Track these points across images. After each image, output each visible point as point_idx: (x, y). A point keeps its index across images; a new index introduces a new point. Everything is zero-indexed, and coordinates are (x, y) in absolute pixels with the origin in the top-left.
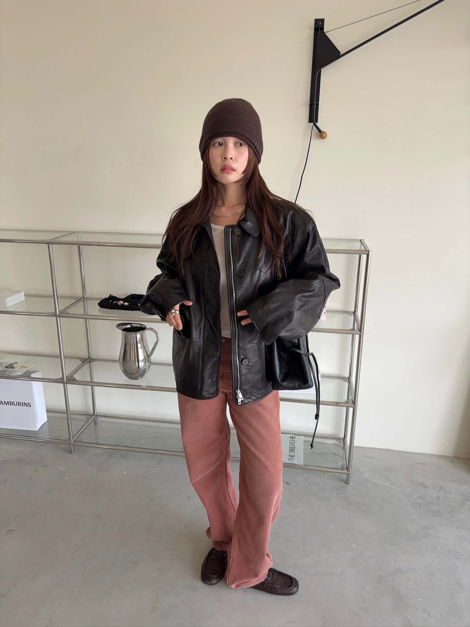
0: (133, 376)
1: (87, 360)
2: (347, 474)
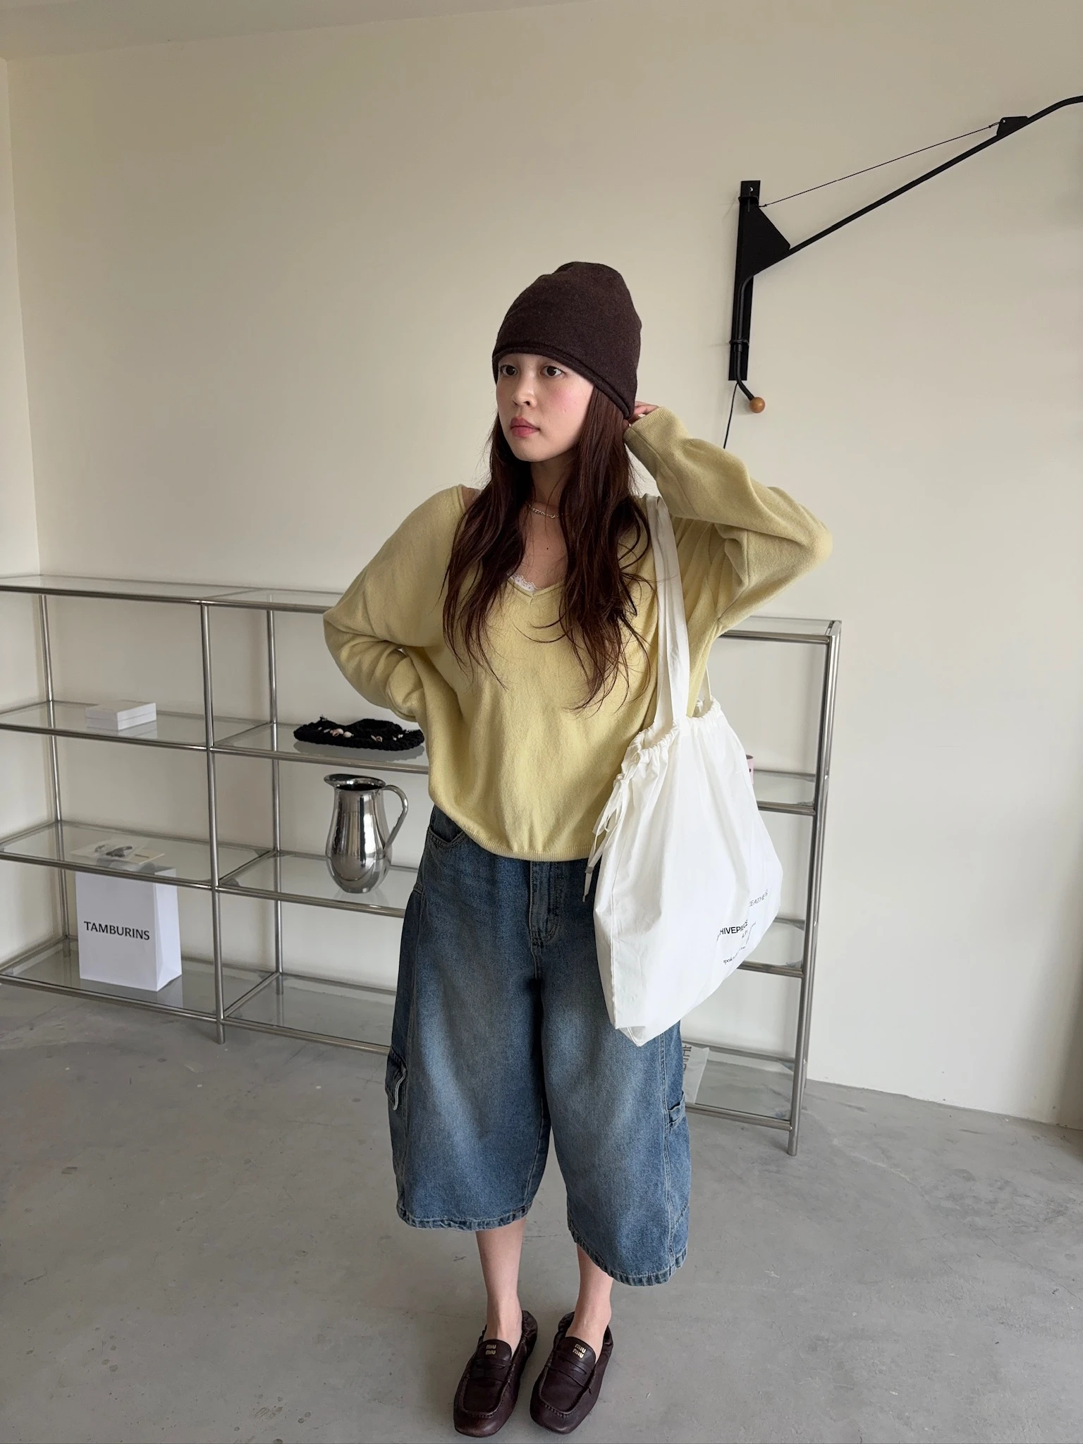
0: (354, 885)
1: (270, 852)
2: (790, 1131)
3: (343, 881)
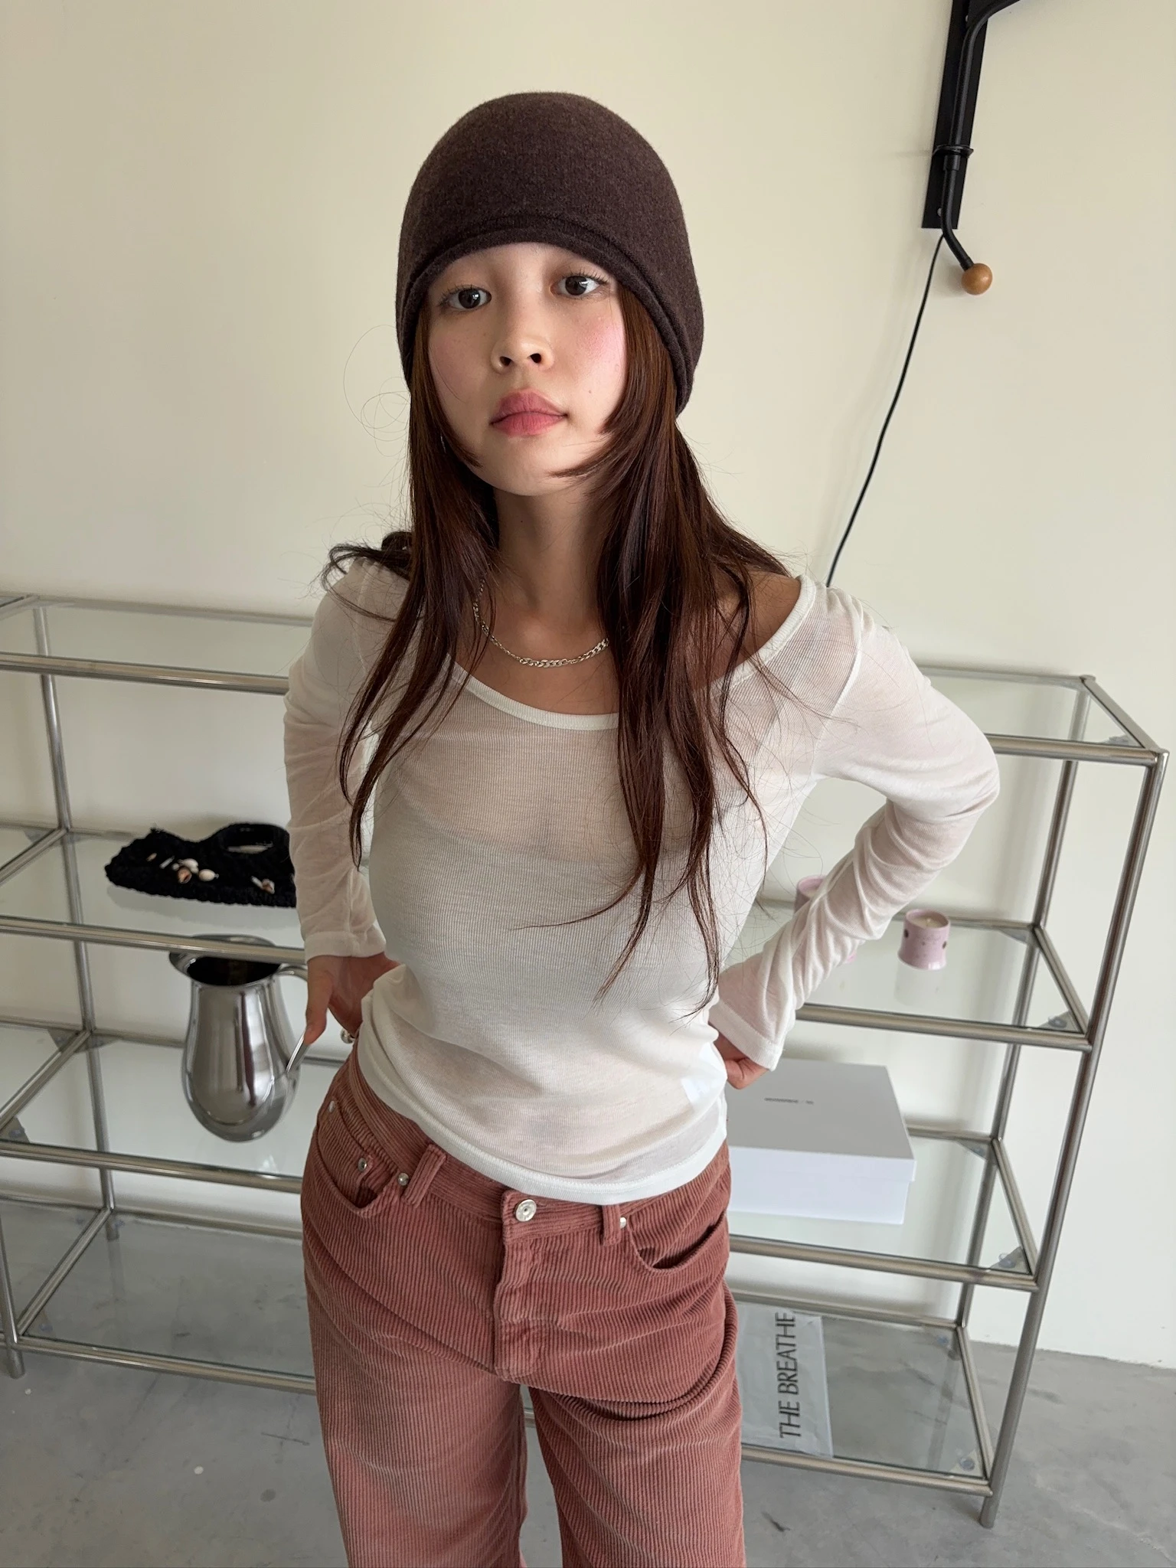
0: (235, 1130)
1: (81, 1035)
2: (987, 1497)
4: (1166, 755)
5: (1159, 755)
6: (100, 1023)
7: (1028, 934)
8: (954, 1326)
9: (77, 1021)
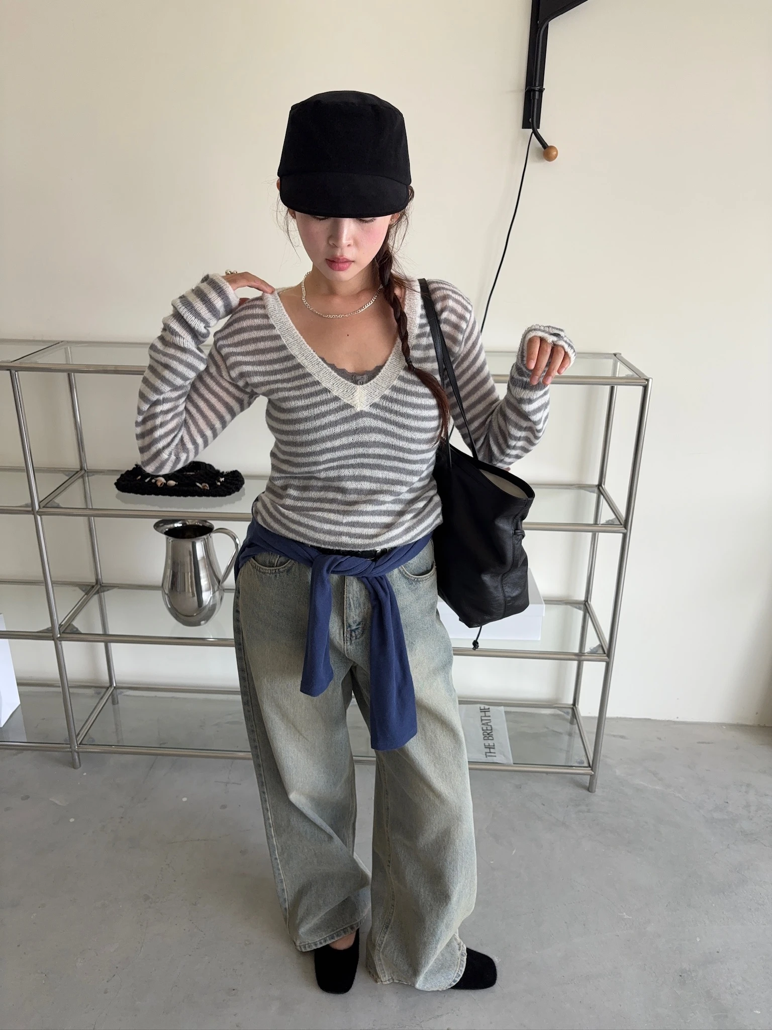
0: (191, 620)
1: (95, 588)
2: (592, 776)
3: (180, 615)
4: (650, 380)
5: (647, 380)
6: (106, 579)
7: (596, 490)
8: (572, 706)
9: (93, 580)
